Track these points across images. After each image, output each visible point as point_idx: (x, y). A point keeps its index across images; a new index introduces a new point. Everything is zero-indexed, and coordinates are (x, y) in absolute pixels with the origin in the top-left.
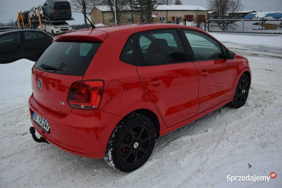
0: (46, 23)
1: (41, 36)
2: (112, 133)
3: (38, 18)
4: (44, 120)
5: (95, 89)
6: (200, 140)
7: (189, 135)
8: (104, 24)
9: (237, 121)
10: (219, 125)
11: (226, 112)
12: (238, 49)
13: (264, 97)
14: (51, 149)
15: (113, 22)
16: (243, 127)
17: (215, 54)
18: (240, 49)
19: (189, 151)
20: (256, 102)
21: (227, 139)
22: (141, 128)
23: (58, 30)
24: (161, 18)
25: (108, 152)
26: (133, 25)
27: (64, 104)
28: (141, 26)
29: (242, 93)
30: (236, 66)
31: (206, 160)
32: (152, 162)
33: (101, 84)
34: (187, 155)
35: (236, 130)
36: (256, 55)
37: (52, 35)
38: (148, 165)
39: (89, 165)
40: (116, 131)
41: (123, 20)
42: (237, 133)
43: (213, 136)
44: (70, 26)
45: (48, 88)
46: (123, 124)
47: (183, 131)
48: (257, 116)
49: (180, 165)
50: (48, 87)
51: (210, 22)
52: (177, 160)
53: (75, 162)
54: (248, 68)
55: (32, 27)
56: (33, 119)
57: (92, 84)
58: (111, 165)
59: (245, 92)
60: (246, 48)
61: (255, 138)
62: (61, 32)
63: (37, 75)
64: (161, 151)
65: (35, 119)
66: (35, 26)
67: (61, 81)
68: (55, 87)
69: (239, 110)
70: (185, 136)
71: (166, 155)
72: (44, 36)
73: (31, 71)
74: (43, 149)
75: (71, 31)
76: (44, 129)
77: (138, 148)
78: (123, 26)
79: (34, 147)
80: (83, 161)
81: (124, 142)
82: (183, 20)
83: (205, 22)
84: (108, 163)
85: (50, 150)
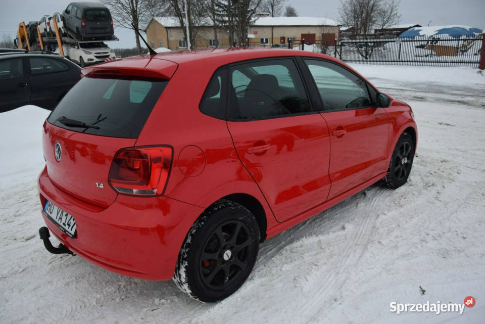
0: (68, 43)
1: (61, 66)
2: (187, 235)
3: (54, 35)
4: (67, 215)
5: (157, 160)
6: (334, 244)
7: (314, 236)
8: (169, 48)
9: (394, 212)
10: (364, 217)
11: (374, 196)
12: (390, 89)
13: (439, 170)
14: (79, 263)
15: (184, 46)
16: (406, 222)
17: (356, 99)
18: (394, 89)
19: (316, 263)
20: (425, 178)
21: (380, 243)
22: (234, 226)
23: (92, 56)
24: (262, 40)
25: (179, 268)
26: (217, 51)
27: (102, 187)
28: (231, 52)
29: (401, 164)
30: (392, 119)
31: (346, 280)
32: (254, 283)
33: (167, 152)
34: (313, 270)
35: (393, 226)
36: (422, 99)
37: (80, 65)
38: (247, 288)
39: (146, 290)
40: (193, 232)
41: (201, 42)
42: (396, 233)
43: (355, 238)
44: (112, 51)
45: (73, 158)
46: (205, 220)
47: (304, 229)
48: (430, 202)
49: (302, 289)
50: (74, 155)
51: (344, 45)
52: (296, 278)
53: (122, 286)
54: (412, 121)
55: (44, 50)
56: (47, 214)
57: (152, 153)
58: (184, 291)
59: (406, 162)
60: (404, 87)
61: (427, 241)
62: (96, 60)
63: (52, 134)
64: (269, 263)
65: (49, 214)
66: (49, 48)
67: (97, 146)
68: (87, 157)
69: (397, 193)
70: (308, 237)
71: (277, 271)
72: (67, 67)
73: (42, 129)
74: (64, 265)
75: (114, 60)
76: (66, 231)
77: (230, 259)
78: (201, 52)
79: (47, 260)
80: (136, 284)
81: (207, 251)
82: (299, 42)
83: (336, 45)
84: (179, 287)
85: (77, 265)
